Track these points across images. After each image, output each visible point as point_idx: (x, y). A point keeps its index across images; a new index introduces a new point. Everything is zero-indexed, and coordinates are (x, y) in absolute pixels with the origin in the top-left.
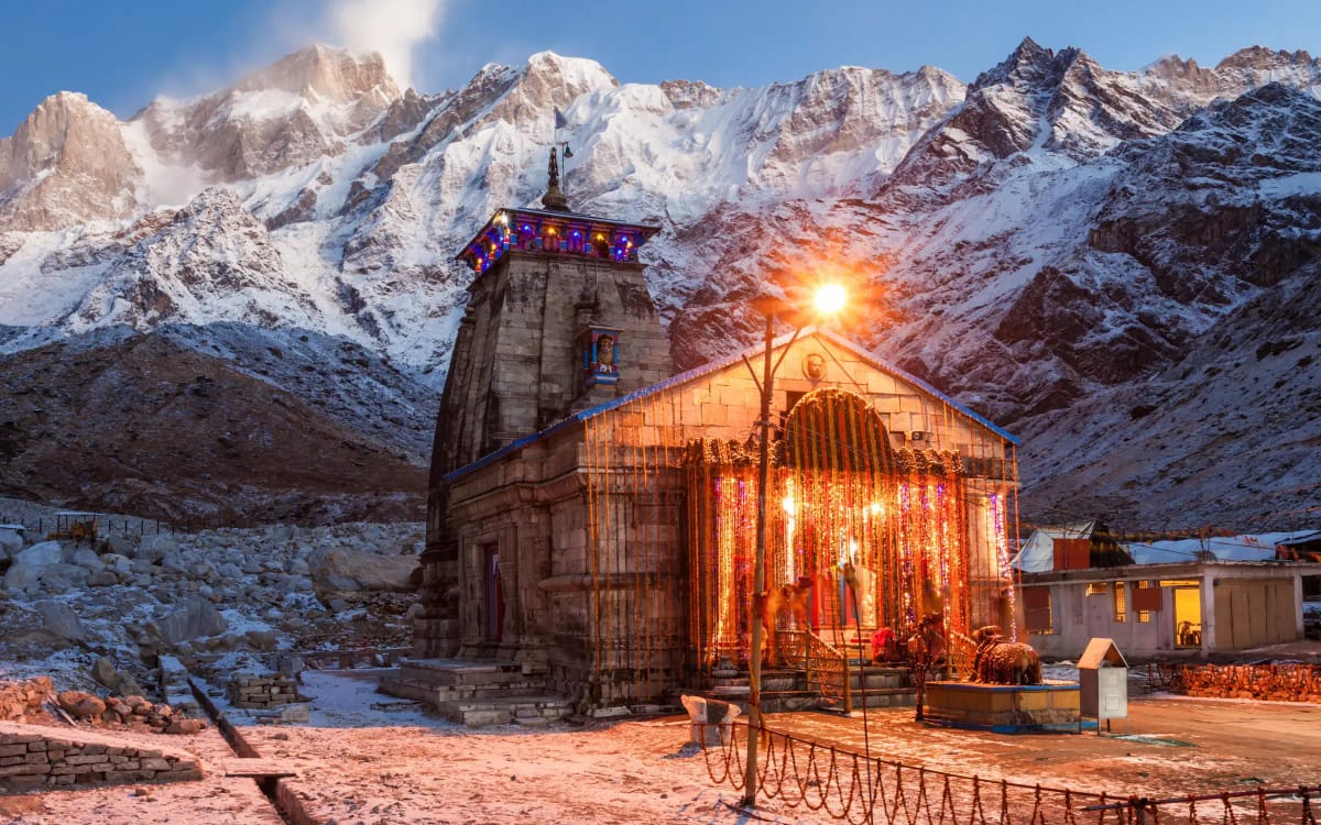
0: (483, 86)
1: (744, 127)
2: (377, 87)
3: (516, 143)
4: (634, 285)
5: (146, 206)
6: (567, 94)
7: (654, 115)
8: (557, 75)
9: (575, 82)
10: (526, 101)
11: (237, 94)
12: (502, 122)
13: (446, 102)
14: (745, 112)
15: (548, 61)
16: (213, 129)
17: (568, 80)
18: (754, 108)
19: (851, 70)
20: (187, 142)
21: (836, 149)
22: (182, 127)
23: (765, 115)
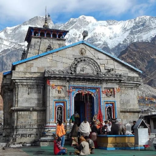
0: (70, 22)
1: (123, 28)
2: (49, 23)
3: (77, 33)
4: (63, 44)
5: (3, 48)
6: (87, 23)
7: (105, 27)
8: (85, 20)
9: (89, 21)
10: (79, 25)
11: (22, 26)
12: (74, 29)
13: (63, 26)
14: (124, 26)
15: (83, 17)
16: (17, 33)
17: (87, 21)
18: (125, 25)
19: (145, 17)
20: (12, 35)
21: (143, 32)
22: (11, 33)
23: (128, 26)
